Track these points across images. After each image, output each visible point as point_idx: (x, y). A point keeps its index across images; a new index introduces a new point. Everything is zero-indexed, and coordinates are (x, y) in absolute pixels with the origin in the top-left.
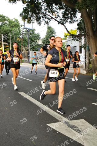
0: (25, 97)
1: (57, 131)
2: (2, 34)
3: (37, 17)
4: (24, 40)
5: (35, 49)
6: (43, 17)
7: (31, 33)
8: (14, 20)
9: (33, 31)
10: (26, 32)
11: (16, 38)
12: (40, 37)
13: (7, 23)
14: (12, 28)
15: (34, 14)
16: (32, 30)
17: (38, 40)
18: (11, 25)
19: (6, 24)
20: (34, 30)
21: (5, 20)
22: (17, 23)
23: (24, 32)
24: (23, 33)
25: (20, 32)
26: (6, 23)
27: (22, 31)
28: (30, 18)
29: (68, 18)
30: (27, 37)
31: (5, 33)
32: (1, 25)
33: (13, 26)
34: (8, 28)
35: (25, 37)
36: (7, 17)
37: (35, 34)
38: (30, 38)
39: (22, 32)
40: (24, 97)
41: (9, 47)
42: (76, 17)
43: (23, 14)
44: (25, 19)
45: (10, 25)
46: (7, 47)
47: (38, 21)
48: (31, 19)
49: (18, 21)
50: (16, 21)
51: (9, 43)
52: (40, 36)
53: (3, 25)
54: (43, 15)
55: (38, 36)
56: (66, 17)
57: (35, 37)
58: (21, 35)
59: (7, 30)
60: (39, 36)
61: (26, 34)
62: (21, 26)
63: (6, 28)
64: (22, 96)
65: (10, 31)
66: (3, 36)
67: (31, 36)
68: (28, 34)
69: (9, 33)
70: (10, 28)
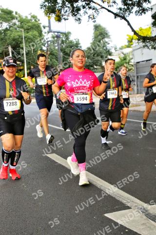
0: (59, 162)
1: (126, 228)
2: (8, 45)
3: (73, 8)
4: (52, 54)
6: (84, 7)
7: (62, 41)
8: (29, 18)
9: (67, 35)
10: (54, 38)
11: (35, 51)
12: (81, 47)
13: (18, 23)
14: (28, 33)
15: (67, 3)
16: (65, 34)
18: (25, 27)
19: (16, 26)
20: (69, 33)
21: (13, 18)
22: (36, 23)
23: (50, 39)
24: (48, 42)
26: (15, 24)
27: (45, 38)
28: (60, 11)
29: (133, 4)
30: (57, 48)
31: (14, 42)
32: (6, 28)
33: (28, 29)
34: (19, 33)
35: (52, 47)
36: (16, 13)
37: (71, 42)
38: (62, 50)
39: (47, 39)
40: (57, 163)
41: (23, 69)
42: (149, 2)
43: (46, 3)
44: (50, 14)
45: (22, 27)
46: (21, 70)
47: (76, 15)
48: (63, 12)
49: (38, 18)
50: (34, 18)
51: (23, 62)
53: (10, 27)
54: (84, 3)
55: (76, 44)
56: (129, 4)
57: (71, 47)
58: (44, 46)
59: (18, 37)
60: (79, 44)
61: (53, 42)
62: (44, 27)
63: (15, 35)
64: (53, 161)
65: (24, 39)
66: (10, 49)
67: (64, 46)
68: (58, 43)
69: (21, 43)
70: (23, 32)
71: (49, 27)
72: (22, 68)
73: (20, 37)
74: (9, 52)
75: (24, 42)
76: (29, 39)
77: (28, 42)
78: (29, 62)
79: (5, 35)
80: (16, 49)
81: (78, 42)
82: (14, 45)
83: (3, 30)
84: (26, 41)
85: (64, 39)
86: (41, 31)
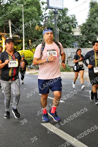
2: (8, 19)
5: (68, 45)
7: (59, 17)
9: (64, 11)
10: (52, 14)
11: (34, 26)
12: (77, 23)
14: (27, 9)
16: (62, 10)
17: (74, 27)
18: (25, 3)
19: (16, 2)
20: (67, 9)
23: (48, 15)
24: (46, 17)
25: (40, 15)
27: (43, 13)
30: (54, 23)
31: (14, 17)
32: (7, 3)
33: (28, 5)
34: (19, 9)
35: (49, 23)
37: (68, 18)
38: (59, 26)
39: (45, 15)
41: (22, 42)
45: (22, 3)
46: (19, 43)
51: (21, 35)
52: (77, 21)
53: (10, 3)
55: (72, 20)
57: (67, 23)
58: (42, 21)
59: (17, 12)
60: (75, 20)
62: (43, 4)
63: (15, 9)
65: (23, 15)
66: (10, 23)
67: (61, 22)
68: (56, 18)
69: (21, 17)
70: (23, 8)
71: (48, 3)
72: (20, 41)
73: (20, 12)
74: (9, 25)
75: (23, 17)
76: (28, 14)
77: (27, 17)
78: (27, 36)
79: (6, 10)
80: (16, 23)
81: (75, 18)
82: (14, 19)
83: (4, 5)
84: (25, 16)
85: (61, 16)
86: (40, 7)
